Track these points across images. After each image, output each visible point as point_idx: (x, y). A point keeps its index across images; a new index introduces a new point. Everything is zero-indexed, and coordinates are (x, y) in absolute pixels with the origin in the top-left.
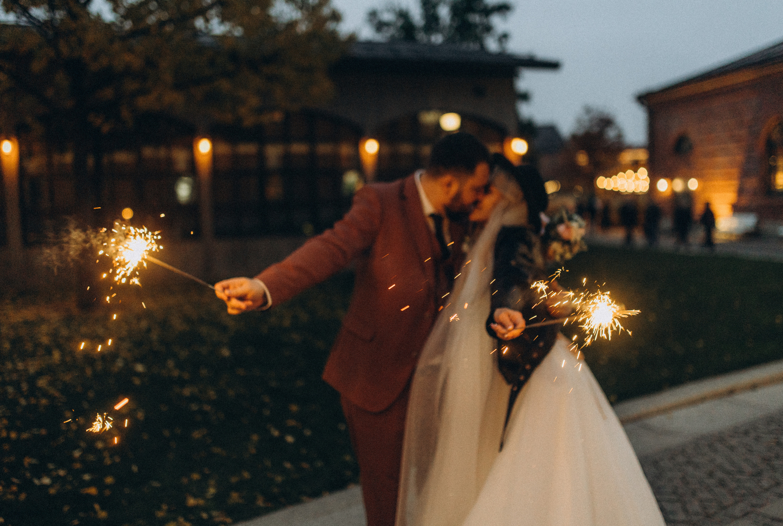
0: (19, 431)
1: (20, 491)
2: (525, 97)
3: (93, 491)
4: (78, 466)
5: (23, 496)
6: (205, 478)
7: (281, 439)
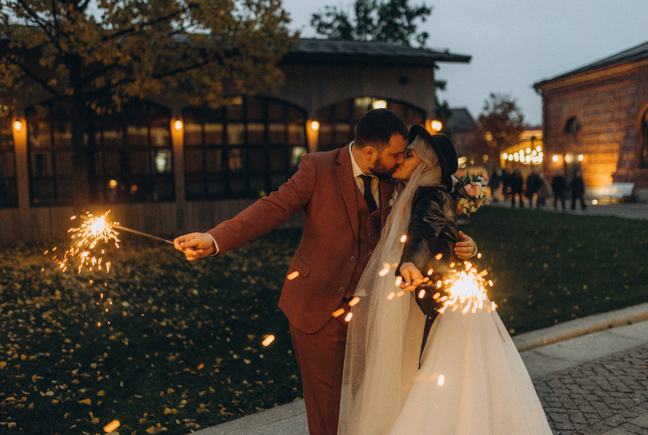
0: (28, 353)
1: (29, 401)
2: (442, 85)
3: (88, 401)
4: (75, 381)
5: (31, 405)
6: (178, 392)
7: (241, 361)
